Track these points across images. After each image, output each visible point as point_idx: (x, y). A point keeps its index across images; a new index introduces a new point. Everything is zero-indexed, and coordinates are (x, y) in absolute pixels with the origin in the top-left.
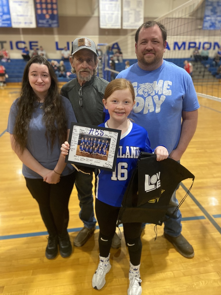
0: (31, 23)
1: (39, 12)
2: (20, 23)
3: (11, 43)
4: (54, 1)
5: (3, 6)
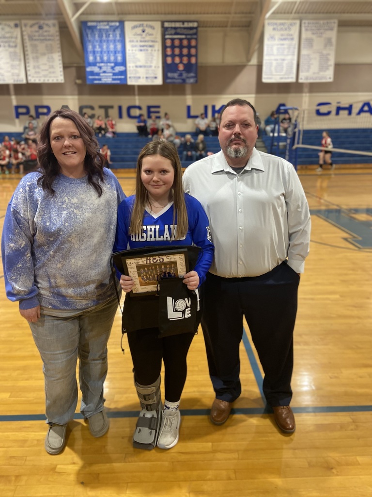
2: (139, 78)
3: (120, 108)
4: (193, 43)
5: (115, 52)
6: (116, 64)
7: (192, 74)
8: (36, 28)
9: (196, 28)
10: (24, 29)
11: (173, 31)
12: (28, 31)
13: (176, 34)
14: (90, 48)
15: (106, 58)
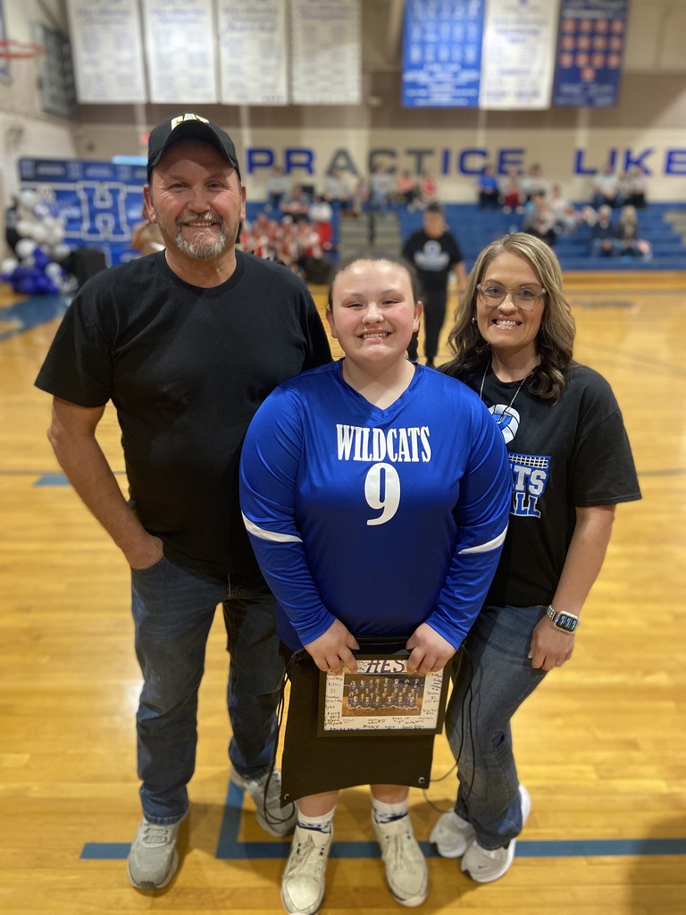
0: (535, 94)
1: (567, 60)
2: (502, 94)
3: (446, 155)
4: (617, 27)
5: (465, 43)
6: (465, 66)
7: (607, 88)
13: (586, 8)
14: (415, 34)
15: (444, 54)
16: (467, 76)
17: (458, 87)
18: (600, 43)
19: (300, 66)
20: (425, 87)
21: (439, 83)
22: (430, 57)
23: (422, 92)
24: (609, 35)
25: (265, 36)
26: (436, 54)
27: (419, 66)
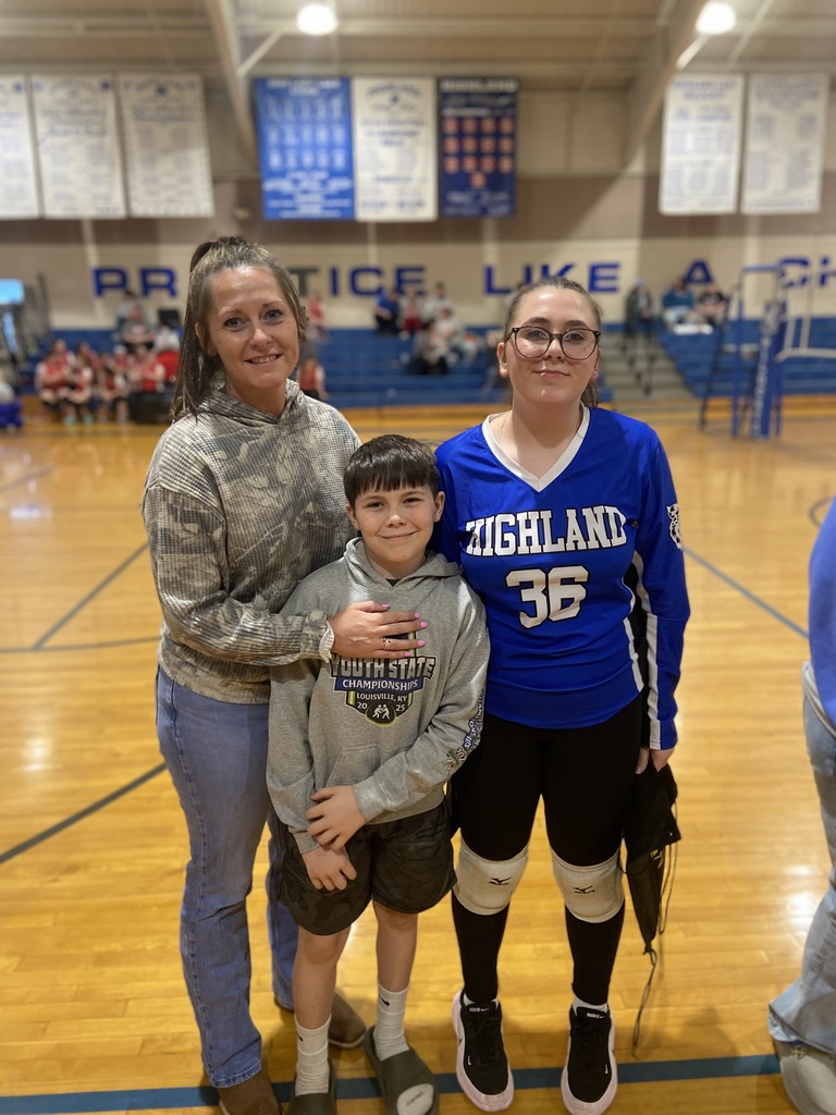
0: (420, 204)
1: (452, 165)
2: (383, 204)
3: (334, 273)
4: (506, 126)
5: (331, 147)
6: (333, 173)
7: (502, 196)
8: (150, 92)
9: (514, 95)
10: (123, 92)
11: (461, 100)
12: (132, 98)
13: (469, 105)
14: (272, 137)
15: (308, 160)
16: (337, 185)
17: (329, 197)
18: (488, 145)
19: (138, 173)
20: (290, 197)
21: (305, 192)
22: (292, 162)
23: (287, 203)
24: (497, 135)
25: (93, 140)
26: (299, 159)
27: (281, 174)
